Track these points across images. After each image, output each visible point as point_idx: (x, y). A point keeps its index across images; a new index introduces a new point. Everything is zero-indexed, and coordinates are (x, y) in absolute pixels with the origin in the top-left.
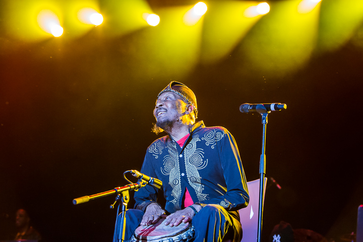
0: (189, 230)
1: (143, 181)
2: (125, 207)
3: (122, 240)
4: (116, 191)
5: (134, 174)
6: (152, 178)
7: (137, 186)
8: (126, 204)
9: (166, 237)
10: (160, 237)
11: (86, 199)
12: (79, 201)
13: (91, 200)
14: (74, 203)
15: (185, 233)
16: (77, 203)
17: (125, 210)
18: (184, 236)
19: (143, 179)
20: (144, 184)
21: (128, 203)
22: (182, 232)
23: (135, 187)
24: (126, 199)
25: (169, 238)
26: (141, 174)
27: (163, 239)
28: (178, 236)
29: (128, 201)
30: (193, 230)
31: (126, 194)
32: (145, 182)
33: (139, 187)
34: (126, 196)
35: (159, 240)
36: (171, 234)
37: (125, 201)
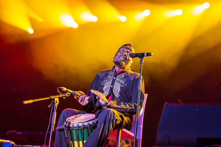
0: (95, 120)
1: (68, 93)
2: (56, 106)
3: (53, 124)
4: (50, 98)
5: (63, 89)
6: (74, 92)
7: (64, 95)
8: (57, 105)
9: (81, 122)
10: (77, 122)
11: (31, 101)
12: (26, 102)
13: (33, 102)
14: (23, 103)
15: (92, 121)
16: (25, 103)
17: (56, 109)
18: (91, 123)
19: (68, 92)
20: (68, 95)
21: (58, 105)
22: (90, 121)
23: (63, 96)
24: (57, 102)
25: (82, 123)
26: (67, 90)
27: (79, 123)
28: (88, 122)
29: (58, 103)
30: (97, 121)
31: (57, 100)
32: (69, 93)
33: (65, 96)
34: (56, 101)
35: (77, 124)
36: (84, 121)
37: (56, 103)
